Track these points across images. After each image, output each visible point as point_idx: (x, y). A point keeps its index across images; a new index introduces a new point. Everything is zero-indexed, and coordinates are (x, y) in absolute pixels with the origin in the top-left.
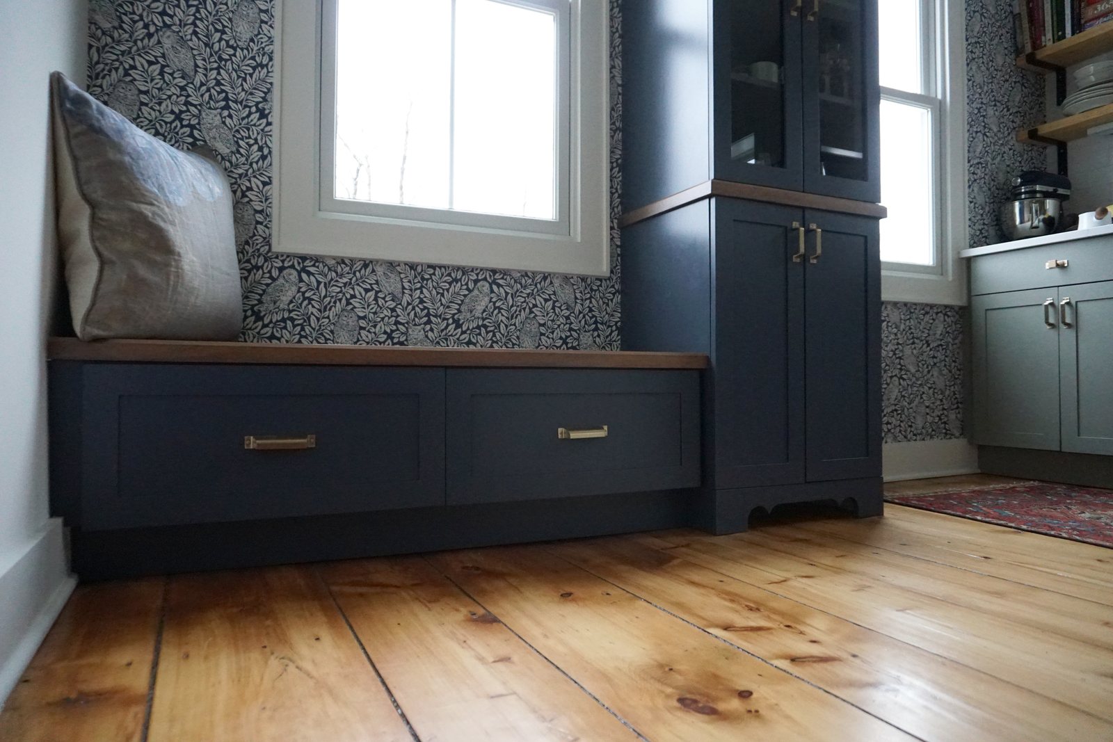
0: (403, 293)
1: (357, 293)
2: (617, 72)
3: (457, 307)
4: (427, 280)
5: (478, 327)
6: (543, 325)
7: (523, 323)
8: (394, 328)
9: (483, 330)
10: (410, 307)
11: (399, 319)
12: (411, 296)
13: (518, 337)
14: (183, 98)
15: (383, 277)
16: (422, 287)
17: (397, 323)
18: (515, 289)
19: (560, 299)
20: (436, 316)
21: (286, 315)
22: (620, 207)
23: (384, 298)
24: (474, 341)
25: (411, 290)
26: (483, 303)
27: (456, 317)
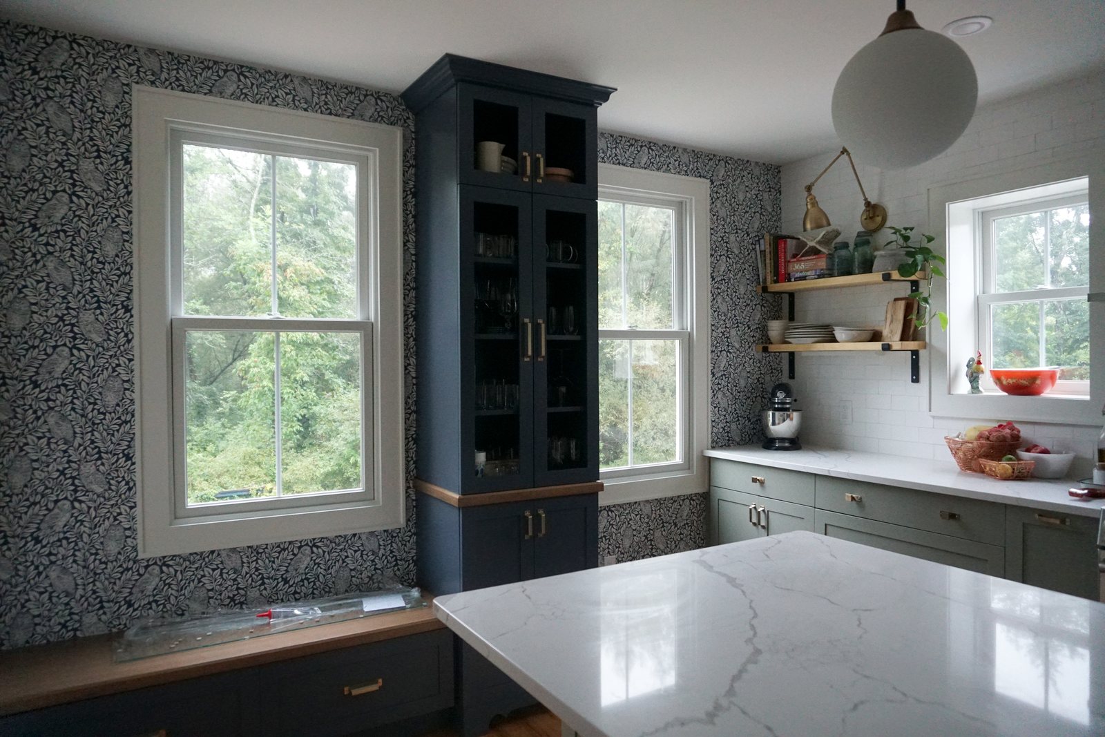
0: (243, 566)
1: (206, 573)
2: (412, 369)
3: (285, 568)
4: (261, 553)
5: (302, 580)
6: (354, 570)
7: (337, 571)
8: (236, 592)
9: (306, 582)
10: (248, 575)
11: (239, 586)
12: (249, 567)
13: (333, 582)
14: (66, 459)
15: (227, 558)
16: (257, 559)
17: (238, 589)
18: (331, 547)
19: (366, 549)
20: (268, 578)
21: (151, 599)
22: (415, 471)
23: (227, 573)
24: (299, 591)
25: (249, 563)
26: (306, 562)
27: (284, 576)
